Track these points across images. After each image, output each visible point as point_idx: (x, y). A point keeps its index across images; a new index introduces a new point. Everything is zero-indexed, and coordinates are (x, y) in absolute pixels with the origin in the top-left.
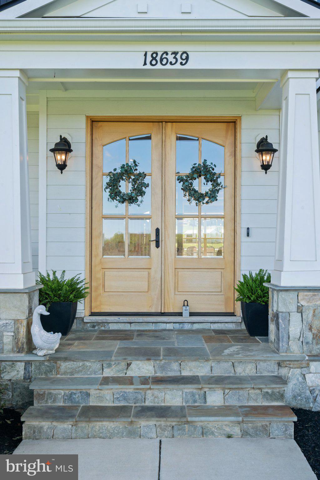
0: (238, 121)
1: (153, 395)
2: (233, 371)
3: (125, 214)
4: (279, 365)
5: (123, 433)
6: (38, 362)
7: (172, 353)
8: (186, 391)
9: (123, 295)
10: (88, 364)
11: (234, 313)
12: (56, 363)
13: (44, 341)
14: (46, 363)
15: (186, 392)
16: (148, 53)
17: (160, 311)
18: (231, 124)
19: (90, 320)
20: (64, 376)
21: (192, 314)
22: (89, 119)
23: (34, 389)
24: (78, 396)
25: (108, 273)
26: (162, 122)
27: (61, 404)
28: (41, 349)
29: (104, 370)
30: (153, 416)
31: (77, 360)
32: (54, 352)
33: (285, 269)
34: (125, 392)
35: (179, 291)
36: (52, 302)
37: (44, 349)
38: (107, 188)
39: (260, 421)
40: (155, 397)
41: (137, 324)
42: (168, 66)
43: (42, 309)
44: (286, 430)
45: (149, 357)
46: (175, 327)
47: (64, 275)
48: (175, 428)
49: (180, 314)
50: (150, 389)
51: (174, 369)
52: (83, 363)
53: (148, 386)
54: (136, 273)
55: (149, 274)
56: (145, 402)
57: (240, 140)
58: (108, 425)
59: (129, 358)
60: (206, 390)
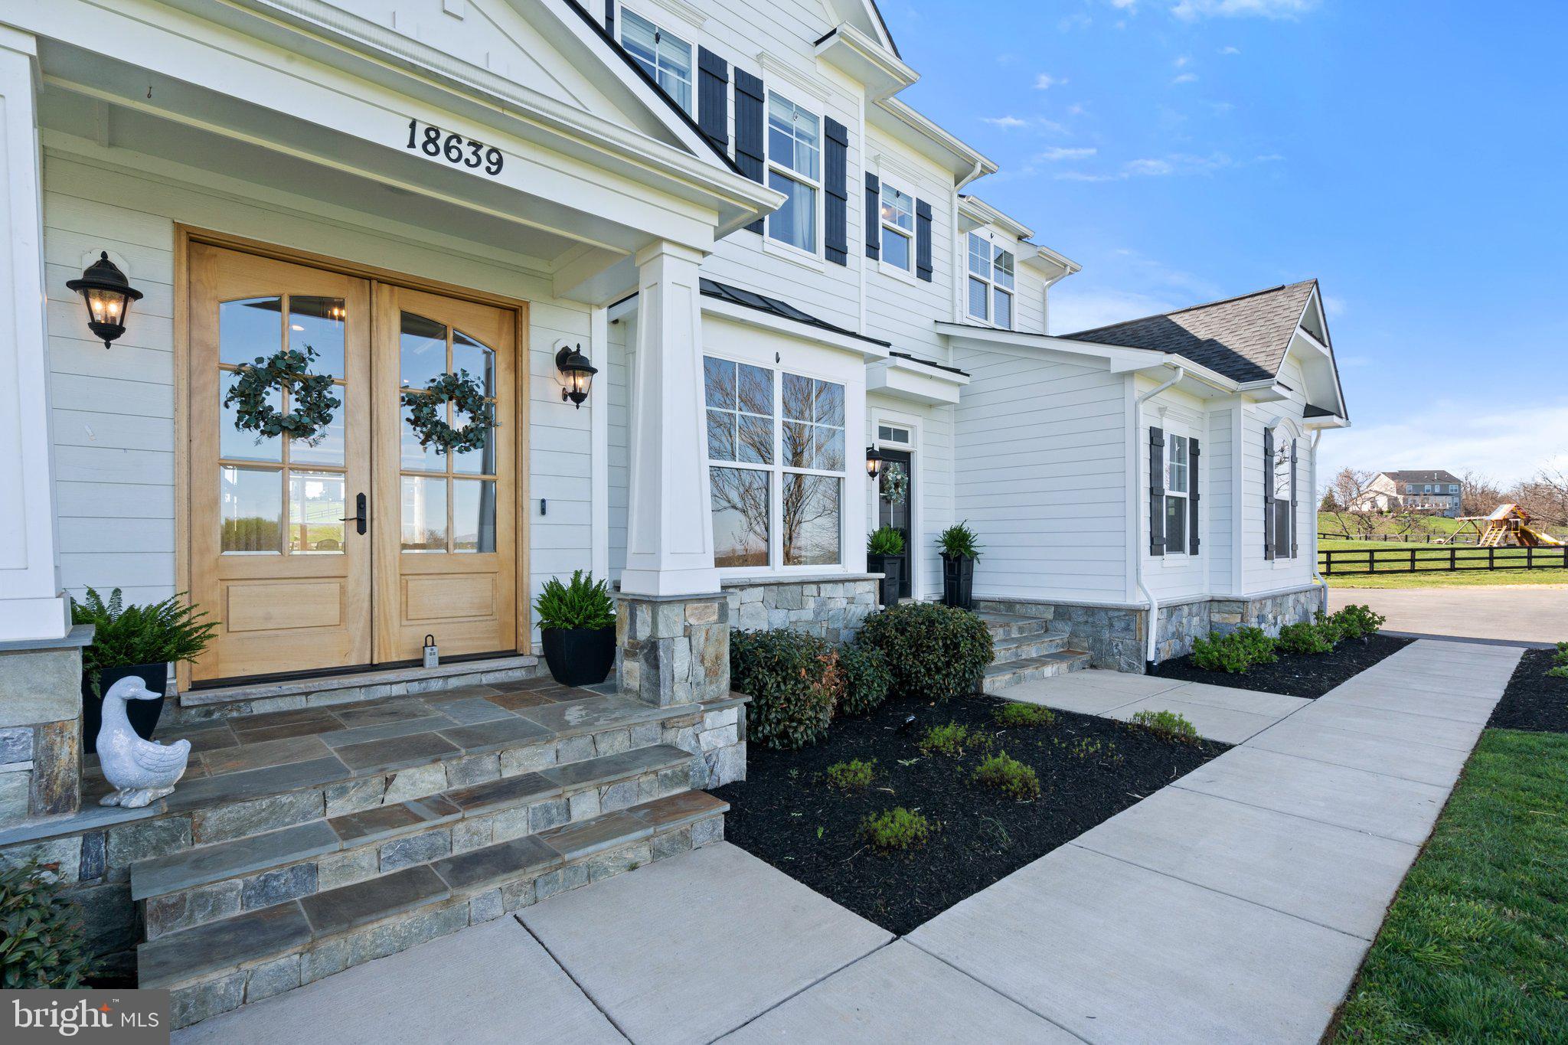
0: (524, 309)
1: (468, 831)
2: (593, 752)
3: (281, 461)
4: (663, 726)
5: (431, 930)
6: (128, 824)
7: (475, 739)
8: (533, 806)
9: (277, 636)
10: (285, 799)
11: (516, 650)
12: (190, 815)
13: (147, 766)
14: (159, 823)
15: (534, 809)
16: (418, 124)
17: (368, 662)
18: (508, 312)
19: (201, 699)
20: (216, 843)
21: (443, 661)
22: (184, 233)
23: (146, 899)
24: (286, 880)
25: (236, 590)
26: (370, 279)
27: (238, 912)
28: (136, 789)
29: (329, 805)
30: (494, 874)
31: (254, 795)
32: (172, 789)
33: (663, 567)
34: (407, 841)
35: (409, 617)
36: (104, 666)
37: (146, 788)
38: (231, 399)
39: (676, 826)
40: (474, 834)
41: (323, 693)
42: (461, 166)
43: (137, 686)
44: (714, 829)
45: (436, 756)
46: (410, 690)
47: (120, 598)
48: (540, 882)
49: (419, 663)
50: (463, 819)
51: (488, 770)
52: (272, 800)
53: (459, 816)
54: (311, 588)
55: (342, 587)
56: (451, 849)
57: (528, 345)
58: (395, 923)
59: (393, 766)
60: (569, 795)
